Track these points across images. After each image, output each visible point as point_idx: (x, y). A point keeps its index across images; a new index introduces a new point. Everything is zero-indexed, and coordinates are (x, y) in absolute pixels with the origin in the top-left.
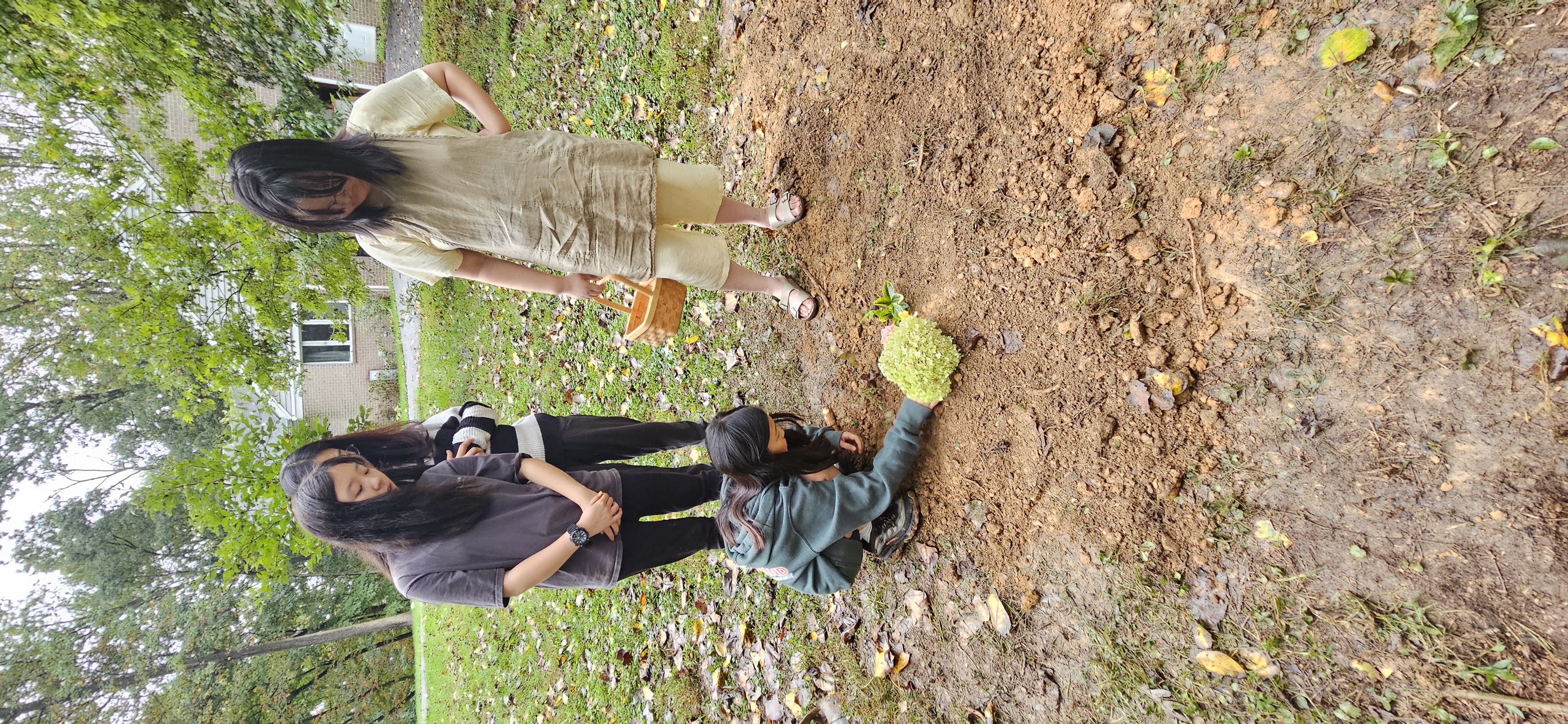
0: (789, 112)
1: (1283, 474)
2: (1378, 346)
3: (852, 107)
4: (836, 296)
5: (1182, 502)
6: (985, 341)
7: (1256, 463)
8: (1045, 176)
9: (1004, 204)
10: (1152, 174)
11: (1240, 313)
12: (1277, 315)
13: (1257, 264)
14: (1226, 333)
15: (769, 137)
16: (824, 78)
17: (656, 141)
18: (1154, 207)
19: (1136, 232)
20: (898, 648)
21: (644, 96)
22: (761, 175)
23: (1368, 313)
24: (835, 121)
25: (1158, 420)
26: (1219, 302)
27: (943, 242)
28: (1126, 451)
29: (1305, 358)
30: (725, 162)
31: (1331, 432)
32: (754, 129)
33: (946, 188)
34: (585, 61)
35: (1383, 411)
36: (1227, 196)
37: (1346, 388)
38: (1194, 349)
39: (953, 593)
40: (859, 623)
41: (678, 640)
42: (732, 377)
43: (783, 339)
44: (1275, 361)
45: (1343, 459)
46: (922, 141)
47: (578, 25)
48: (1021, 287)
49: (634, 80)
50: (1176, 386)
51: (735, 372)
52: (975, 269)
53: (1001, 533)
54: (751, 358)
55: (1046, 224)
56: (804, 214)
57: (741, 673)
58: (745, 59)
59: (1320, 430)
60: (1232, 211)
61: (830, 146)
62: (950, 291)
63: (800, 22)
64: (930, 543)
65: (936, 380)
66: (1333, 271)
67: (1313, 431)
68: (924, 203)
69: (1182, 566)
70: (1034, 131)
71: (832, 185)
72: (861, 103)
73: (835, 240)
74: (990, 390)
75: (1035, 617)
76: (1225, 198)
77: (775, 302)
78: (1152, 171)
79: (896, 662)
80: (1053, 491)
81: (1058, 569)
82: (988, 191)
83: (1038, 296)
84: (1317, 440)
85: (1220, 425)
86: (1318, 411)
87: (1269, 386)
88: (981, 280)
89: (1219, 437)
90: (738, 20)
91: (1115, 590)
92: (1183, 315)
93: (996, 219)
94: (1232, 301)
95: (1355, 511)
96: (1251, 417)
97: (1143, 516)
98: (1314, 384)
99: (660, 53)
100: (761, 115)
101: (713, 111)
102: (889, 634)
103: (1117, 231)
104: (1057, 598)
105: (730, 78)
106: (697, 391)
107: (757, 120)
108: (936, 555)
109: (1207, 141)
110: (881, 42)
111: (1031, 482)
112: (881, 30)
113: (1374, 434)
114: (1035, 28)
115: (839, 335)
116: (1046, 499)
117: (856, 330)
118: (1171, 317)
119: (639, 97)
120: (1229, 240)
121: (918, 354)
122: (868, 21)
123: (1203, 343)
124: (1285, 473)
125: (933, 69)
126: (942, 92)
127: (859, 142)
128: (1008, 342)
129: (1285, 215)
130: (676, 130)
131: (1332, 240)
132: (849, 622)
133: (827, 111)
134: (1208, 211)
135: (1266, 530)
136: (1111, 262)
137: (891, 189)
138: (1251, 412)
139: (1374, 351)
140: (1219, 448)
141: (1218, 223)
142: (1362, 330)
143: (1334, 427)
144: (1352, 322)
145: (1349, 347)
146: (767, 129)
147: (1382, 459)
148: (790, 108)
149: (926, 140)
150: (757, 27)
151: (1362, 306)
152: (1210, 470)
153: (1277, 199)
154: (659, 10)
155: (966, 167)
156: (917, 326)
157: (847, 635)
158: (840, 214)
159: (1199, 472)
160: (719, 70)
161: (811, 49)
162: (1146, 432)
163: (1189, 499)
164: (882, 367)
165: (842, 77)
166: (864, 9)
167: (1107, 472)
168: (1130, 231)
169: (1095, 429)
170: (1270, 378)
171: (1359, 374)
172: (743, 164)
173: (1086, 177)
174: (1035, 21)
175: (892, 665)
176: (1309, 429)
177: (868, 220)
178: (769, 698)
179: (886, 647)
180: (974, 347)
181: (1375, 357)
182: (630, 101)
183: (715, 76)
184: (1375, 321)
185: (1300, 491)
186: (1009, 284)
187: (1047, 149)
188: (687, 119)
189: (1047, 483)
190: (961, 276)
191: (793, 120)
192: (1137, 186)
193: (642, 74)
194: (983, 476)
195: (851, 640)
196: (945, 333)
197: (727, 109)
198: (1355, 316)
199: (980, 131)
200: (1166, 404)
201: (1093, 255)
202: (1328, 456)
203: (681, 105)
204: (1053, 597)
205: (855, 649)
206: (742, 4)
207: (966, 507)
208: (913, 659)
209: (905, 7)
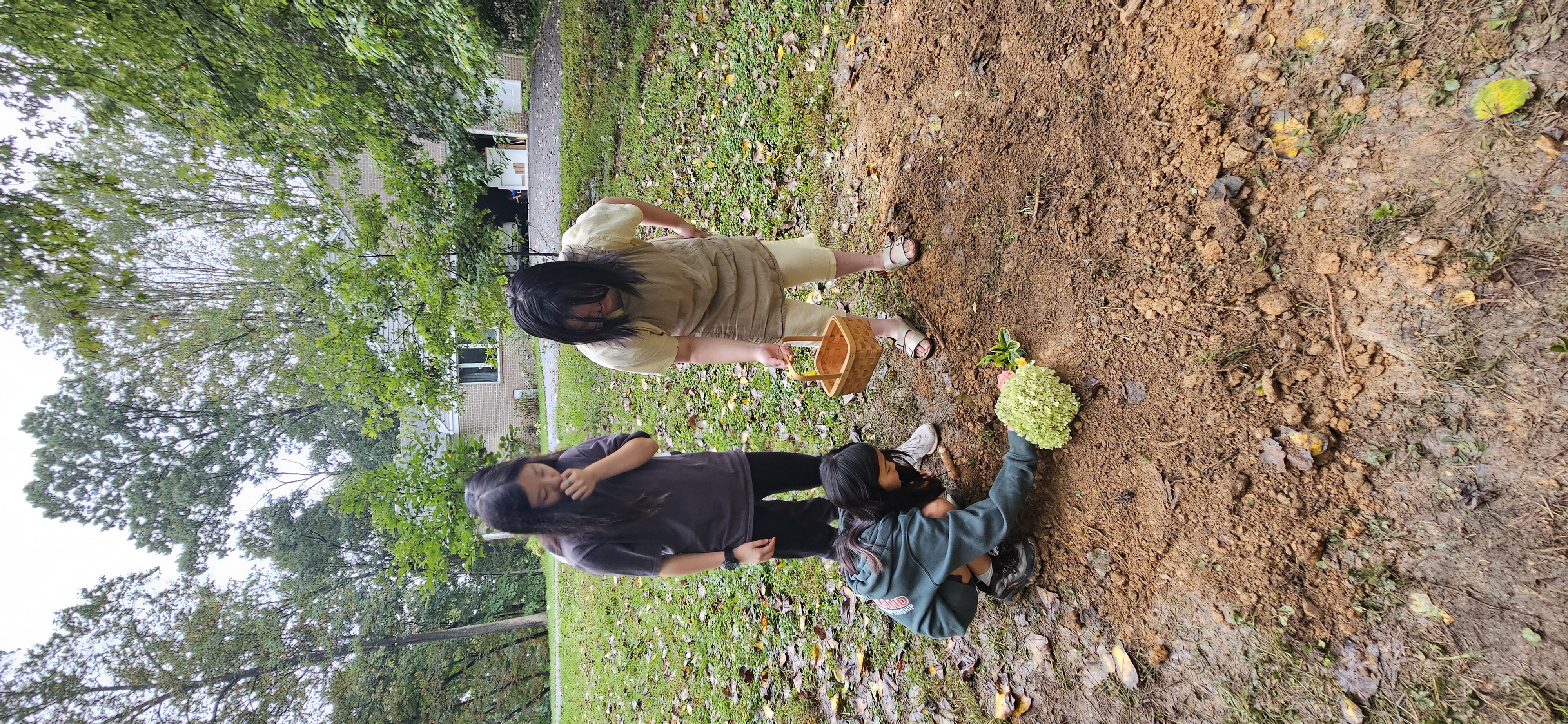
0: (903, 159)
1: (1441, 546)
2: (1549, 415)
3: (965, 155)
4: (951, 338)
5: (1324, 567)
6: (1106, 391)
7: (1409, 532)
8: (1167, 227)
9: (1124, 255)
10: (1284, 227)
11: (1387, 373)
12: (1429, 377)
13: (1406, 323)
14: (1372, 393)
15: (883, 182)
16: (938, 127)
17: (774, 183)
18: (1288, 261)
19: (1268, 285)
20: (1019, 691)
21: (762, 141)
22: (876, 218)
23: (1537, 380)
24: (949, 168)
25: (1295, 481)
26: (1363, 361)
27: (1060, 290)
28: (1261, 510)
29: (1464, 425)
30: (840, 204)
31: (1497, 505)
32: (869, 174)
34: (706, 107)
35: (1557, 486)
36: (1369, 253)
37: (1513, 458)
38: (1335, 408)
39: (1076, 641)
40: (978, 662)
41: (798, 662)
42: (848, 411)
43: (898, 377)
44: (1429, 425)
45: (1511, 535)
46: (1038, 190)
47: (700, 75)
48: (1143, 338)
49: (753, 126)
50: (1314, 446)
51: (852, 407)
52: (1094, 319)
53: (1126, 584)
55: (1168, 276)
56: (918, 255)
57: (860, 701)
58: (859, 107)
59: (1482, 502)
60: (1375, 268)
61: (944, 192)
62: (1068, 339)
63: (913, 73)
64: (1051, 588)
65: (1054, 428)
66: (1494, 334)
67: (1474, 502)
68: (1040, 251)
69: (1326, 634)
70: (1155, 182)
71: (946, 230)
72: (975, 151)
73: (950, 283)
74: (1112, 439)
75: (1165, 673)
76: (1367, 255)
77: (891, 342)
78: (1284, 223)
79: (1017, 704)
80: (1182, 545)
81: (1189, 626)
82: (1108, 241)
83: (1163, 346)
84: (1480, 512)
85: (1366, 489)
86: (1481, 481)
87: (1423, 452)
88: (1101, 329)
89: (1367, 502)
90: (852, 70)
91: (1251, 652)
92: (1322, 373)
93: (1115, 270)
94: (1378, 360)
95: (1526, 591)
96: (1403, 483)
97: (1280, 579)
98: (1476, 452)
99: (777, 101)
100: (876, 161)
101: (829, 157)
102: (1009, 676)
103: (1246, 285)
104: (1187, 655)
105: (844, 125)
106: (815, 422)
107: (872, 166)
108: (1058, 601)
109: (1345, 194)
110: (994, 92)
111: (1158, 535)
112: (994, 81)
113: (1547, 509)
114: (1154, 79)
115: (955, 376)
116: (1174, 553)
117: (972, 372)
118: (1308, 374)
119: (757, 142)
120: (1372, 297)
121: (1035, 403)
122: (982, 72)
123: (1345, 402)
124: (1444, 545)
125: (1049, 119)
126: (1058, 142)
127: (974, 189)
128: (1130, 392)
129: (1436, 274)
130: (793, 173)
131: (1492, 301)
132: (968, 661)
133: (941, 158)
134: (1348, 267)
135: (1423, 604)
136: (1240, 316)
137: (1006, 235)
138: (1402, 478)
139: (1545, 420)
140: (1367, 513)
141: (1359, 280)
142: (1530, 397)
143: (1500, 500)
144: (1518, 388)
145: (1515, 415)
146: (882, 174)
147: (1557, 537)
148: (904, 155)
149: (1041, 189)
150: (870, 77)
151: (1529, 373)
152: (1356, 535)
153: (1426, 256)
154: (776, 58)
155: (1084, 217)
156: (1034, 374)
157: (966, 672)
158: (954, 258)
159: (1345, 538)
160: (834, 116)
161: (924, 98)
162: (1282, 491)
163: (1332, 564)
164: (1000, 415)
165: (955, 127)
166: (977, 61)
167: (1240, 530)
168: (1260, 285)
169: (1225, 486)
170: (1424, 443)
171: (1528, 444)
172: (859, 207)
173: (1212, 229)
174: (1154, 72)
175: (1013, 708)
176: (1470, 500)
177: (983, 265)
179: (1006, 689)
180: (1095, 395)
181: (1547, 428)
182: (749, 145)
183: (830, 122)
184: (1546, 389)
185: (1462, 565)
186: (1130, 334)
187: (1169, 200)
188: (803, 163)
189: (1175, 537)
190: (1079, 325)
191: (907, 167)
192: (1268, 238)
193: (760, 119)
194: (1107, 526)
195: (970, 678)
196: (1064, 380)
197: (842, 154)
198: (1522, 382)
199: (1098, 181)
200: (1304, 464)
201: (1220, 308)
202: (1493, 530)
204: (1183, 653)
205: (974, 688)
206: (856, 54)
207: (1089, 555)
208: (1035, 703)
209: (1019, 60)
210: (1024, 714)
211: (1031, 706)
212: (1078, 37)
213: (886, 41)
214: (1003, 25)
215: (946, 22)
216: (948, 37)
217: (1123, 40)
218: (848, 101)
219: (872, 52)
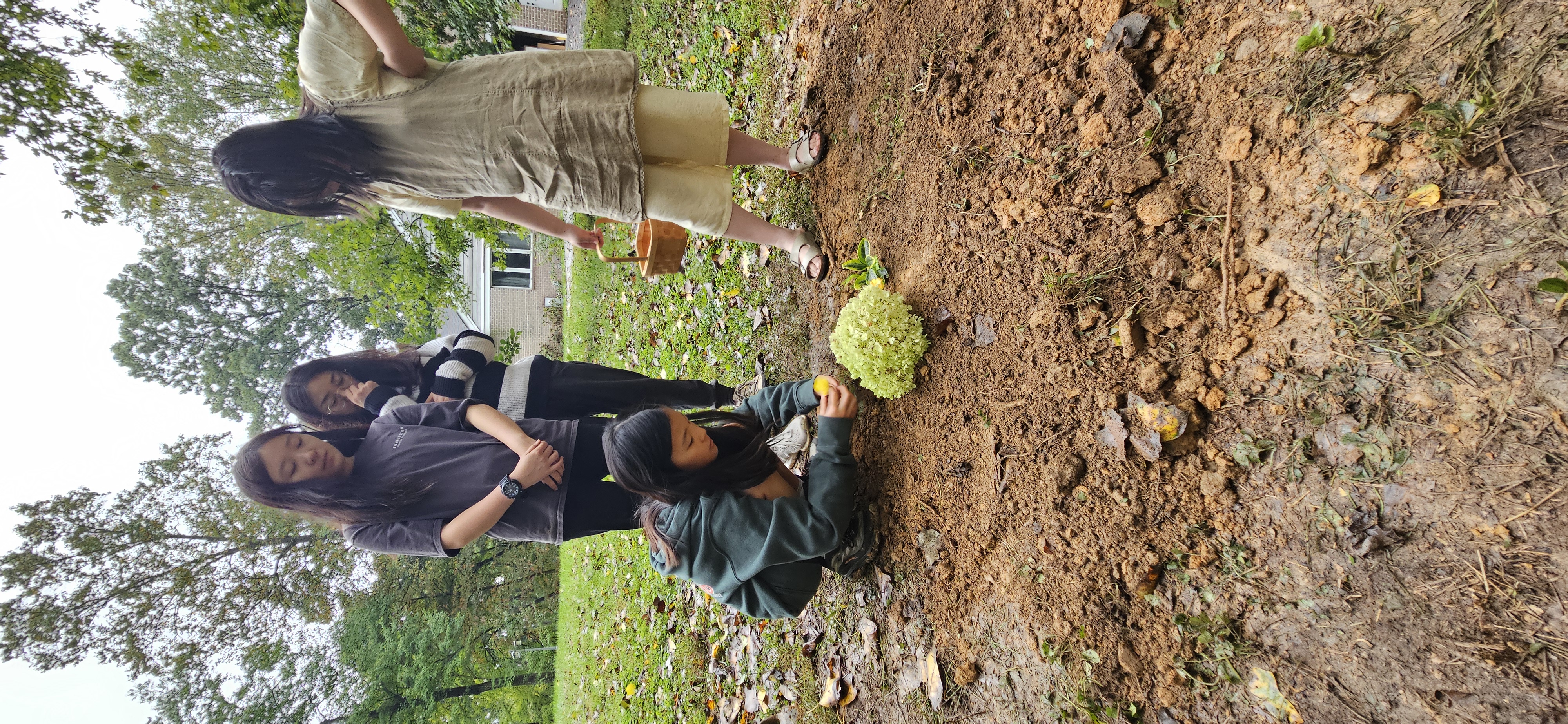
0: (826, 32)
1: (1307, 604)
2: (1523, 413)
4: (839, 254)
5: (1155, 603)
6: (956, 328)
7: (1270, 574)
8: (1048, 96)
9: (996, 139)
10: (1192, 92)
11: (1287, 324)
12: (1343, 333)
13: (1327, 241)
14: (1260, 353)
15: (810, 65)
17: (732, 77)
18: (1189, 143)
19: (1154, 182)
20: (848, 679)
21: (729, 28)
23: (1514, 347)
24: (862, 39)
25: (1138, 474)
26: (1256, 301)
27: (931, 191)
28: (1092, 510)
29: (1379, 415)
30: (780, 97)
31: (1403, 554)
33: (942, 118)
35: (1507, 538)
36: (1292, 122)
37: (1445, 480)
38: (1207, 373)
39: (900, 636)
40: (820, 639)
41: (698, 601)
42: (757, 337)
43: (798, 301)
44: (1328, 411)
45: (1414, 608)
46: (932, 59)
48: (998, 257)
50: (1168, 428)
51: (759, 333)
52: (954, 229)
53: (951, 578)
54: (773, 319)
55: (1036, 168)
56: (822, 156)
57: (733, 652)
59: (1380, 547)
60: (1297, 149)
61: (855, 71)
62: (927, 256)
64: (886, 569)
65: (891, 371)
66: (1459, 262)
67: (1366, 545)
68: (920, 139)
69: (1141, 697)
70: (1046, 32)
71: (852, 120)
73: (847, 187)
74: (956, 392)
75: (972, 697)
76: (1289, 126)
78: (1193, 84)
79: (844, 693)
80: (1009, 541)
81: (1003, 646)
82: (983, 122)
83: (1017, 270)
84: (1374, 562)
85: (1227, 500)
86: (1386, 511)
87: (1312, 452)
88: (958, 244)
89: (1224, 519)
92: (1202, 319)
93: (984, 160)
94: (1278, 301)
95: (1418, 704)
96: (1276, 498)
97: (1096, 609)
98: (1388, 465)
100: (806, 39)
103: (1123, 180)
104: (995, 681)
108: (891, 585)
109: (1282, 30)
111: (985, 524)
113: (1482, 576)
116: (1000, 550)
118: (1182, 318)
119: (725, 29)
120: (1287, 198)
123: (1222, 365)
124: (1311, 604)
127: (880, 64)
128: (978, 331)
129: (1386, 155)
131: (1467, 203)
132: (813, 633)
133: (856, 27)
134: (1261, 148)
135: (1265, 686)
136: (1113, 228)
137: (898, 123)
138: (1277, 489)
139: (1513, 421)
140: (1223, 536)
141: (1273, 169)
142: (1496, 378)
143: (1409, 548)
144: (1480, 361)
145: (1464, 407)
146: (808, 54)
147: (1489, 626)
148: (827, 27)
149: (936, 57)
151: (1504, 333)
152: (1201, 564)
153: (1376, 125)
155: (963, 89)
157: (807, 647)
158: (854, 156)
159: (1186, 565)
162: (1119, 488)
163: (1164, 601)
167: (1067, 534)
168: (1145, 180)
170: (1318, 438)
171: (1475, 460)
172: (789, 98)
173: (1101, 98)
175: (838, 696)
176: (1361, 541)
178: (750, 687)
179: (838, 674)
180: (944, 333)
181: (1513, 434)
182: (721, 34)
184: (1527, 365)
185: (1331, 640)
186: (986, 251)
187: (1058, 57)
188: (758, 50)
189: (1004, 529)
190: (939, 237)
191: (828, 42)
192: (1166, 109)
194: (940, 502)
195: (810, 654)
196: (915, 311)
198: (1487, 350)
200: (1149, 451)
201: (1087, 215)
202: (1388, 595)
204: (991, 681)
205: (814, 665)
207: (921, 537)
208: (860, 696)
210: (849, 705)
211: (857, 698)
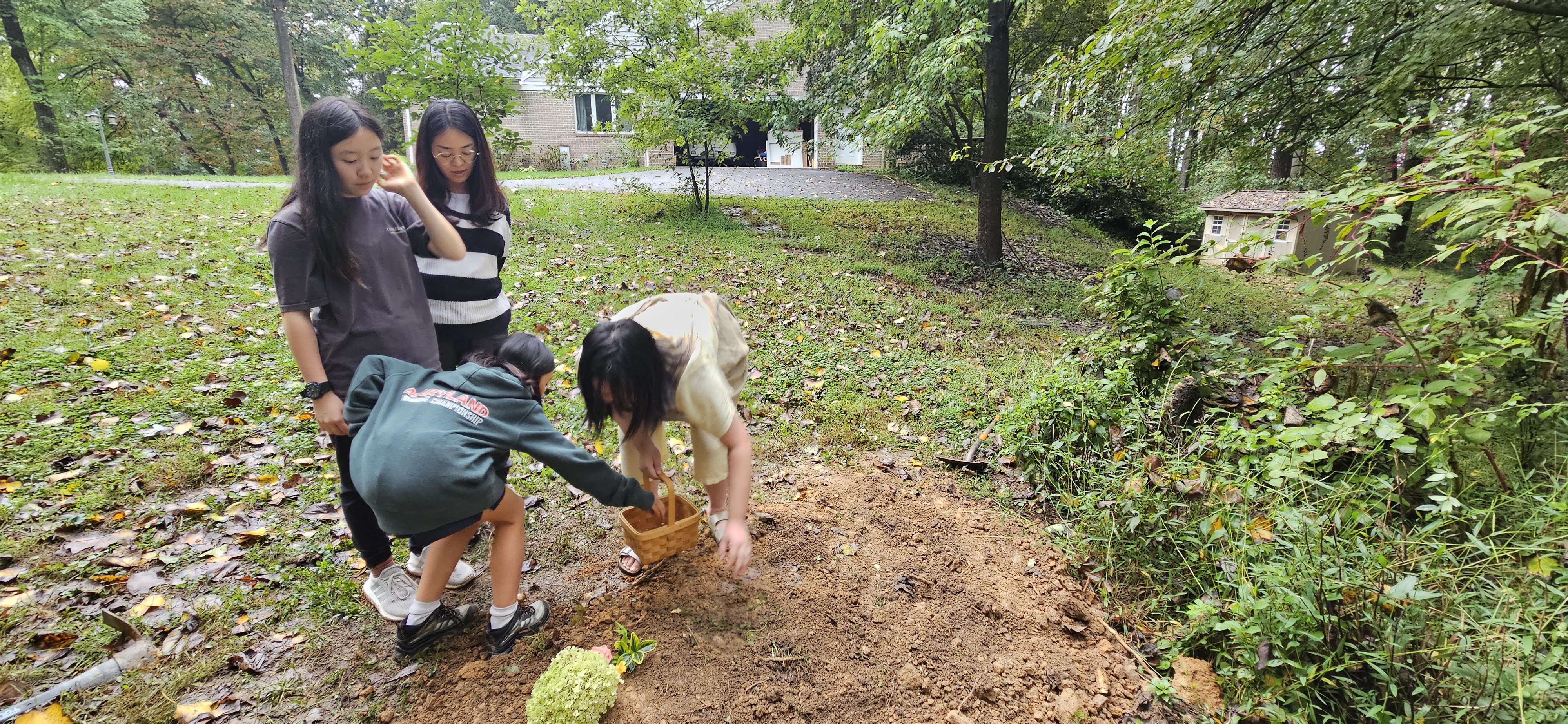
0: (816, 522)
3: (823, 582)
4: (643, 591)
16: (847, 552)
17: (787, 400)
21: (824, 386)
22: (759, 501)
27: (698, 697)
30: (771, 465)
32: (800, 490)
33: (752, 690)
34: (851, 333)
40: (254, 673)
41: (252, 459)
42: (560, 491)
43: (599, 540)
46: (795, 658)
47: (879, 326)
49: (837, 376)
54: (579, 510)
57: (199, 536)
58: (860, 475)
61: (788, 565)
62: (648, 714)
63: (892, 523)
68: (736, 670)
72: (827, 591)
90: (892, 466)
99: (861, 398)
101: (814, 450)
102: (237, 714)
105: (843, 463)
107: (808, 492)
110: (881, 601)
112: (891, 600)
115: (603, 599)
117: (608, 617)
119: (823, 382)
121: (577, 690)
122: (897, 587)
125: (860, 658)
126: (841, 670)
127: (793, 594)
130: (797, 418)
137: (750, 634)
146: (801, 503)
149: (796, 661)
150: (887, 484)
154: (897, 395)
155: (771, 708)
156: (609, 684)
157: (241, 659)
160: (850, 453)
161: (872, 535)
164: (565, 652)
165: (849, 568)
166: (906, 582)
177: (719, 614)
178: (160, 574)
182: (820, 374)
183: (845, 449)
188: (807, 427)
191: (809, 527)
193: (843, 383)
195: (233, 666)
197: (818, 462)
199: (807, 716)
203: (819, 421)
205: (219, 673)
206: (905, 468)
209: (910, 620)
212: (933, 673)
213: (918, 495)
214: (938, 602)
215: (938, 548)
216: (925, 552)
217: (933, 716)
218: (865, 464)
219: (908, 482)
